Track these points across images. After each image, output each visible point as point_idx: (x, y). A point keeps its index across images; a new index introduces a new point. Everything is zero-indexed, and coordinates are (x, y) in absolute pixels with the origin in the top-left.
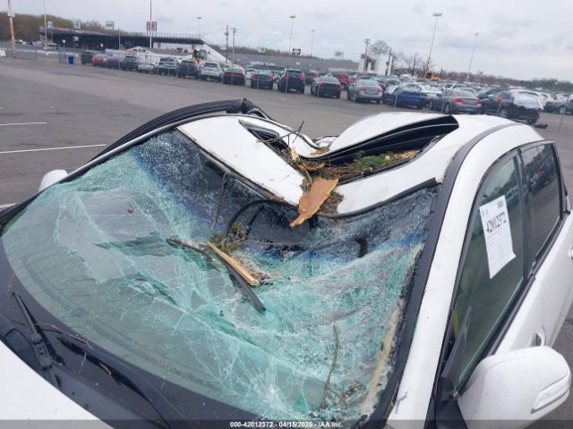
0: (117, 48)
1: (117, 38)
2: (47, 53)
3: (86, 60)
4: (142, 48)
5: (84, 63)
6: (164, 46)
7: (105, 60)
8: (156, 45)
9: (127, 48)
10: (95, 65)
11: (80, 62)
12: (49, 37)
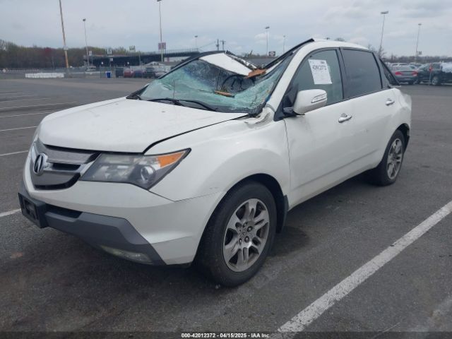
0: (138, 65)
1: (138, 57)
2: (91, 73)
3: (119, 74)
4: (156, 63)
5: (117, 76)
6: (172, 60)
7: (132, 72)
8: (166, 60)
9: (146, 63)
10: (125, 77)
11: (115, 76)
12: (90, 62)
